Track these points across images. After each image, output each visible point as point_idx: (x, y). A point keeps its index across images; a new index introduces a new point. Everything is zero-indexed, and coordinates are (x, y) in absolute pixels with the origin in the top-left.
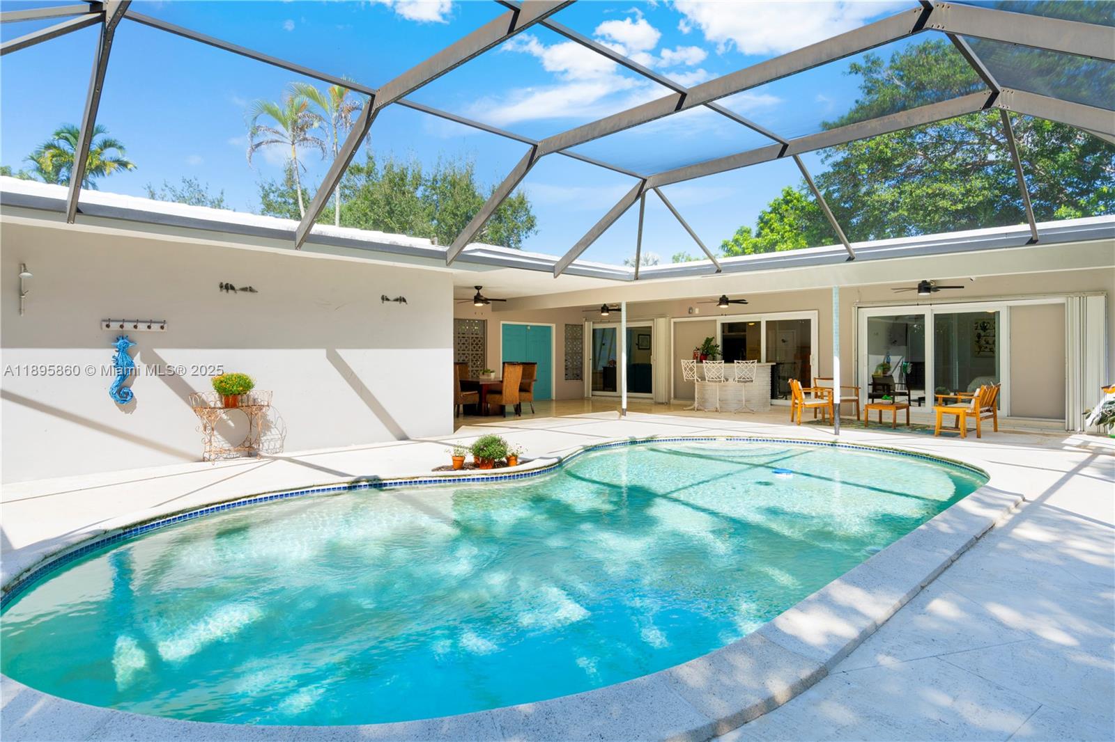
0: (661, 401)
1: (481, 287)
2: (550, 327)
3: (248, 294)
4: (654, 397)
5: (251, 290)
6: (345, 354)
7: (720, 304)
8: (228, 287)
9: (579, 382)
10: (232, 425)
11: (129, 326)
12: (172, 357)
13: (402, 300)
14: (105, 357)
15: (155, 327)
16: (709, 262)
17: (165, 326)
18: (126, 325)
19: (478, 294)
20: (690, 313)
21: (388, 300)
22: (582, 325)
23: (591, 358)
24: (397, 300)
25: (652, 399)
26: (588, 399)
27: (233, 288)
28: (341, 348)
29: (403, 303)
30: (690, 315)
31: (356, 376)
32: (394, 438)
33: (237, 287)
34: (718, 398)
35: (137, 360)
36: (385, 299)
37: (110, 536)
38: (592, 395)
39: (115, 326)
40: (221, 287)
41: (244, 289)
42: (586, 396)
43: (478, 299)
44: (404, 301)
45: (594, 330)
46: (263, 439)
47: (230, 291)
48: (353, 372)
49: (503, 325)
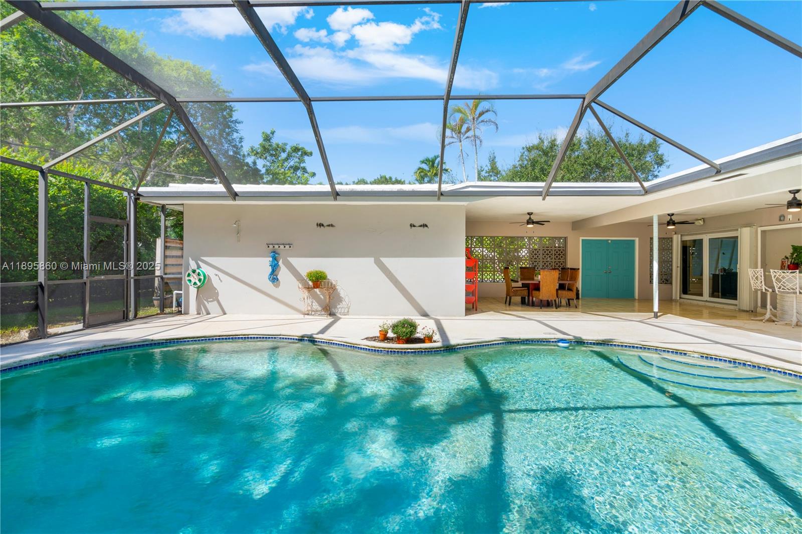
0: (744, 309)
1: (532, 213)
2: (634, 241)
3: (331, 228)
4: (738, 304)
5: (332, 226)
6: (385, 261)
7: (788, 208)
8: (321, 225)
9: (668, 286)
10: (322, 297)
11: (276, 247)
12: (294, 261)
13: (425, 226)
14: (267, 261)
15: (287, 247)
16: (706, 166)
17: (292, 246)
18: (275, 246)
19: (530, 218)
20: (780, 220)
21: (414, 226)
22: (672, 238)
23: (679, 266)
24: (421, 226)
25: (736, 305)
26: (676, 301)
27: (323, 225)
28: (383, 257)
29: (426, 228)
30: (781, 222)
31: (392, 274)
32: (418, 314)
33: (325, 225)
34: (795, 311)
35: (280, 263)
36: (412, 226)
37: (153, 342)
38: (680, 298)
39: (271, 246)
40: (317, 225)
41: (329, 226)
42: (674, 298)
43: (530, 221)
44: (426, 226)
45: (683, 242)
46: (338, 306)
47: (322, 227)
48: (390, 272)
49: (582, 240)
